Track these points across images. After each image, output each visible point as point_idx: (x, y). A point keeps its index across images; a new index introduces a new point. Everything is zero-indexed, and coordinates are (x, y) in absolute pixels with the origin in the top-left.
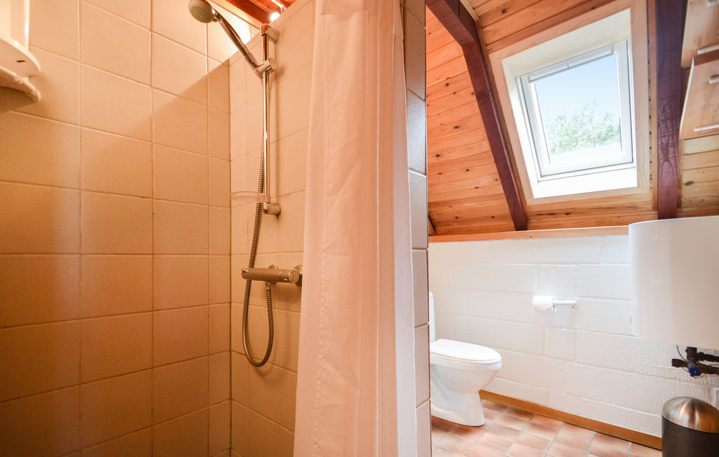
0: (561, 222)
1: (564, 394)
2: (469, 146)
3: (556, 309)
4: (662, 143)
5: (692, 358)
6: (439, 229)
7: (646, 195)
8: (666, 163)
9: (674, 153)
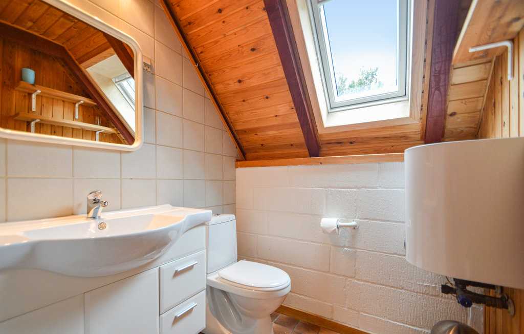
0: (346, 151)
1: (346, 309)
2: (266, 72)
3: (340, 230)
4: (435, 70)
5: (460, 286)
6: (249, 155)
7: (416, 125)
8: (437, 92)
9: (445, 81)
